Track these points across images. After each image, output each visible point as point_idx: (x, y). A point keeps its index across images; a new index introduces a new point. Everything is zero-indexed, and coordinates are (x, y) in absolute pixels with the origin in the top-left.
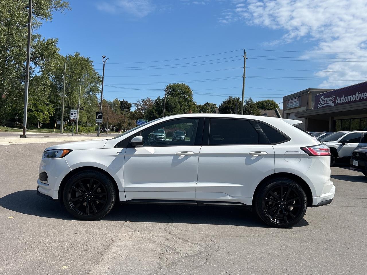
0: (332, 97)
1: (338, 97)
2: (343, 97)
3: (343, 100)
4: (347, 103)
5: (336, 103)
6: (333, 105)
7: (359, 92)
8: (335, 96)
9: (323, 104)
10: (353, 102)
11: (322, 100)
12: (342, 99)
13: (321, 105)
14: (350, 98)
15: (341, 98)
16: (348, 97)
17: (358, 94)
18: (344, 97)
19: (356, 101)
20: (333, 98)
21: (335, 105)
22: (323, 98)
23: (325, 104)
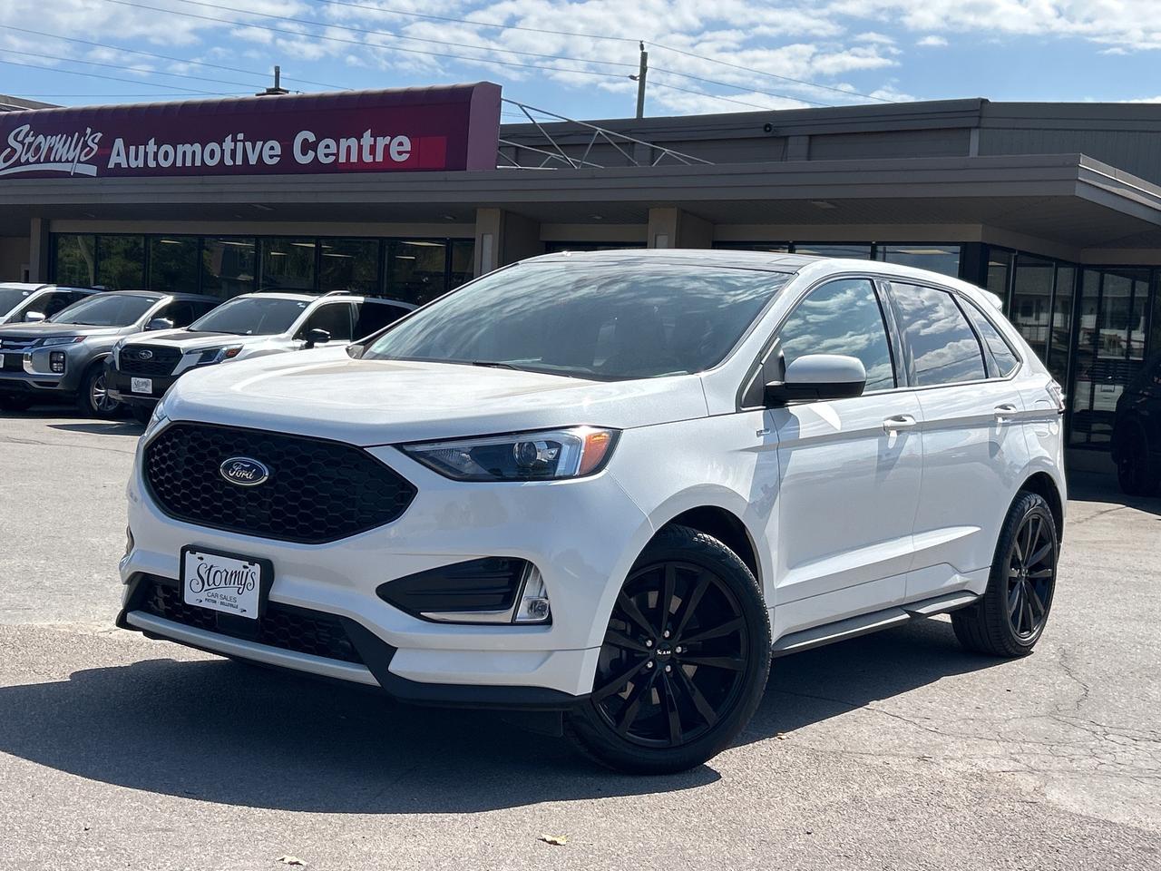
0: (83, 134)
1: (119, 143)
2: (152, 147)
3: (151, 156)
4: (174, 171)
5: (111, 165)
6: (92, 170)
7: (240, 136)
8: (100, 135)
9: (28, 162)
10: (204, 170)
11: (22, 143)
12: (146, 154)
13: (18, 163)
14: (190, 153)
15: (141, 148)
16: (180, 146)
17: (235, 140)
18: (158, 144)
19: (221, 169)
20: (90, 143)
21: (99, 175)
22: (27, 135)
23: (38, 162)
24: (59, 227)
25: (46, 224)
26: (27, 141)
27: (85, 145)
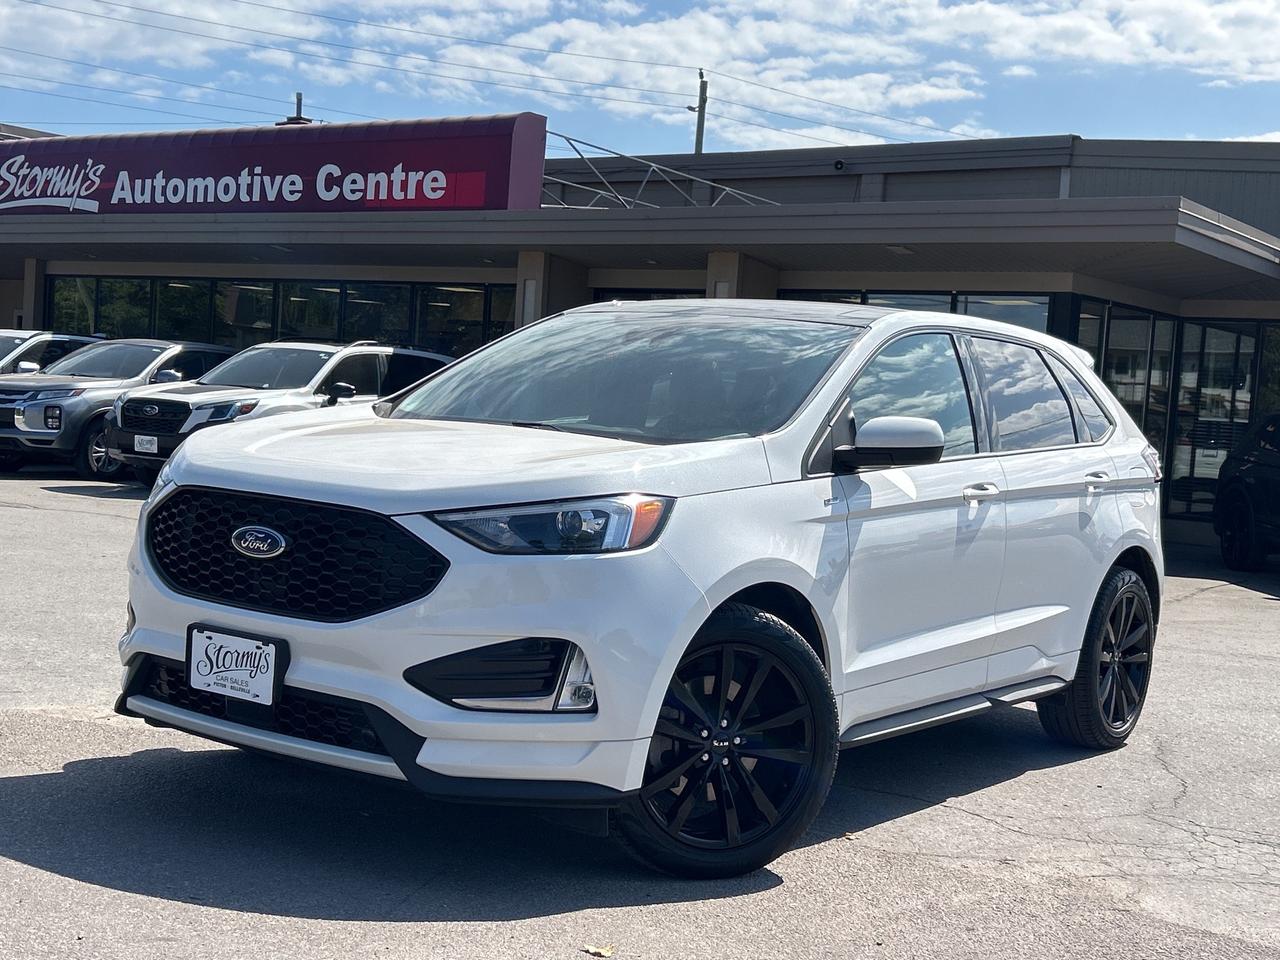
0: (84, 166)
1: (124, 176)
2: (160, 181)
3: (158, 191)
4: (183, 207)
5: (114, 201)
6: (93, 206)
7: (258, 170)
9: (22, 197)
10: (218, 207)
11: (16, 175)
12: (153, 188)
13: (11, 197)
14: (202, 187)
15: (148, 182)
16: (190, 181)
17: (251, 174)
18: (167, 178)
19: (236, 206)
20: (91, 175)
21: (101, 211)
22: (21, 166)
23: (33, 196)
24: (55, 268)
25: (42, 264)
26: (22, 173)
27: (86, 178)
